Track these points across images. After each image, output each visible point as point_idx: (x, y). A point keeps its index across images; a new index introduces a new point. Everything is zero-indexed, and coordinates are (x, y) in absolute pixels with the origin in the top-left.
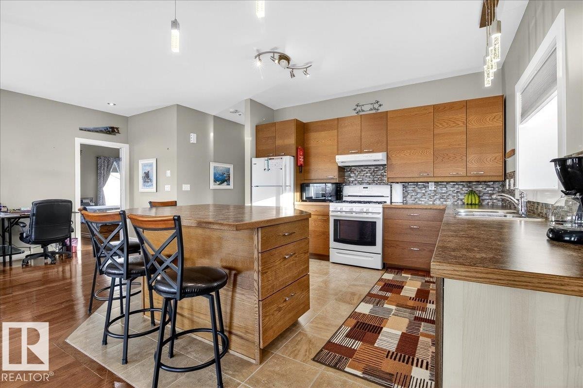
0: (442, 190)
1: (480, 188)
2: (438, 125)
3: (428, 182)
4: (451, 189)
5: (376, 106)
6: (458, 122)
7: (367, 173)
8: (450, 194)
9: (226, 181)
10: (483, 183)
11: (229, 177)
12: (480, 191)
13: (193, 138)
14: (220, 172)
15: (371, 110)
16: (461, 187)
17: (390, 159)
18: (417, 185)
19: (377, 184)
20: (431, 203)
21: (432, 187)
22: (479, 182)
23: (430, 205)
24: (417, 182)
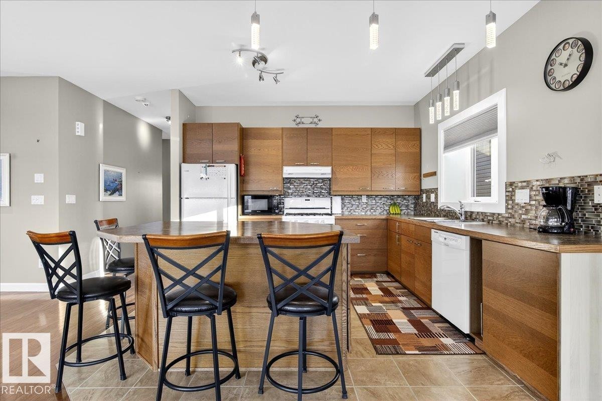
0: (372, 202)
1: (399, 200)
2: (375, 146)
3: (361, 196)
4: (379, 201)
5: (316, 120)
6: (389, 145)
7: (307, 186)
8: (378, 206)
9: (118, 190)
10: (401, 197)
11: (121, 184)
12: (399, 203)
13: (80, 129)
14: (111, 179)
15: (311, 123)
16: (386, 199)
17: (335, 173)
18: (352, 198)
19: (316, 197)
20: (364, 213)
21: (364, 199)
22: (399, 196)
23: (362, 215)
24: (352, 195)
